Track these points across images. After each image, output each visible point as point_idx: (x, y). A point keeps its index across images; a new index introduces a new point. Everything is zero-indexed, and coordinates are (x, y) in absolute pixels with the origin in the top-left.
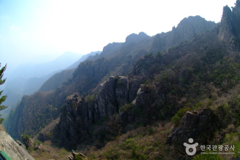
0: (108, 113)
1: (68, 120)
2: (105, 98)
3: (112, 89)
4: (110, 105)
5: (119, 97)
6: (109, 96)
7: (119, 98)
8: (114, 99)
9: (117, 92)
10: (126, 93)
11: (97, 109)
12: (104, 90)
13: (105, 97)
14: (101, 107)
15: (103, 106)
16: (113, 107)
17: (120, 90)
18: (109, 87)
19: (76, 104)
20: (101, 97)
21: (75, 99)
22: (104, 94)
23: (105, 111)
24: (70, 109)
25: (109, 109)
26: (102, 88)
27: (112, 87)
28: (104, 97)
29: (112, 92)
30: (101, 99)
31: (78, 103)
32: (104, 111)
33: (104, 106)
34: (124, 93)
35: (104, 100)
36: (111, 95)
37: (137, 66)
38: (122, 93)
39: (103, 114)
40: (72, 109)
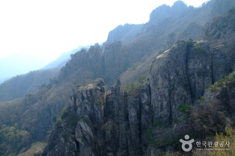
0: (174, 106)
1: (82, 131)
2: (169, 78)
3: (183, 61)
4: (180, 90)
5: (196, 74)
6: (177, 74)
7: (196, 77)
8: (187, 79)
9: (191, 66)
10: (208, 67)
11: (147, 105)
12: (169, 62)
13: (169, 75)
14: (161, 96)
15: (165, 95)
16: (185, 93)
17: (198, 61)
18: (177, 57)
19: (103, 98)
20: (162, 76)
21: (99, 88)
22: (169, 71)
23: (168, 103)
24: (88, 109)
25: (176, 98)
26: (165, 60)
27: (182, 58)
28: (167, 76)
29: (183, 66)
30: (160, 81)
31: (105, 96)
32: (165, 103)
33: (167, 95)
34: (205, 67)
35: (167, 83)
36: (181, 72)
37: (213, 31)
38: (200, 67)
39: (161, 111)
40: (92, 108)
